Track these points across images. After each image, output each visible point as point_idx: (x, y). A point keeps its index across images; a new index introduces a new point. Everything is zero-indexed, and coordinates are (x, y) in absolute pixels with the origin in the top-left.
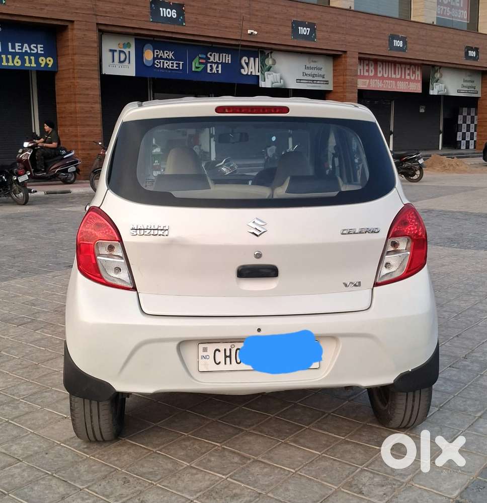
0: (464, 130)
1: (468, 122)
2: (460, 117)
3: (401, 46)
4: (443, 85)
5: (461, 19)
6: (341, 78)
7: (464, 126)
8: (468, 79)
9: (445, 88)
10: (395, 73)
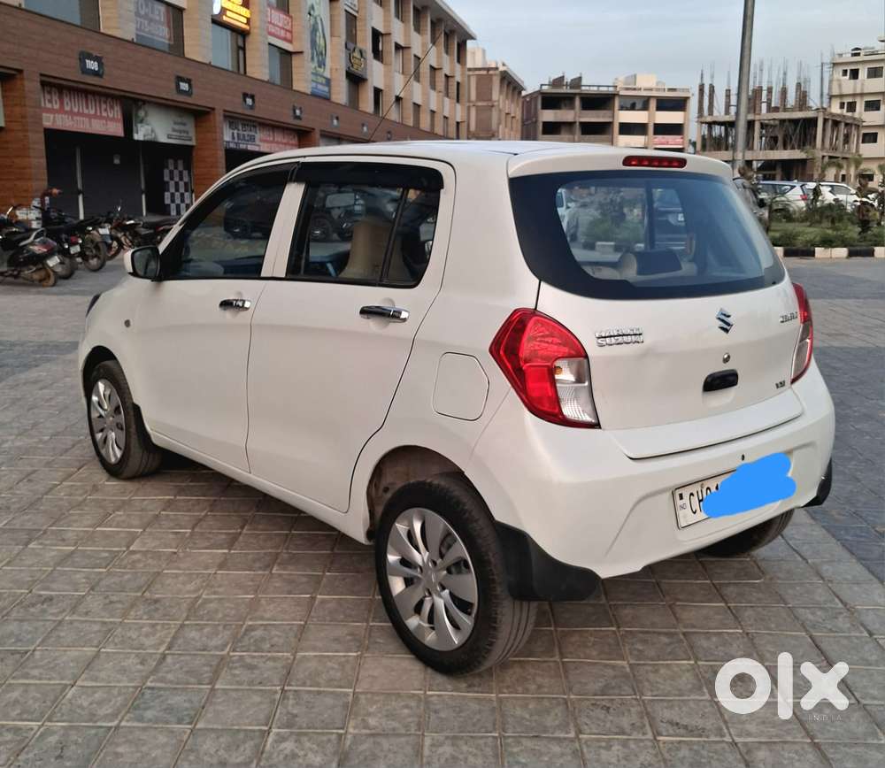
0: (172, 190)
1: (177, 179)
2: (166, 172)
3: (97, 69)
4: (149, 128)
5: (161, 37)
6: (17, 110)
7: (172, 184)
8: (179, 120)
9: (152, 131)
10: (87, 108)
